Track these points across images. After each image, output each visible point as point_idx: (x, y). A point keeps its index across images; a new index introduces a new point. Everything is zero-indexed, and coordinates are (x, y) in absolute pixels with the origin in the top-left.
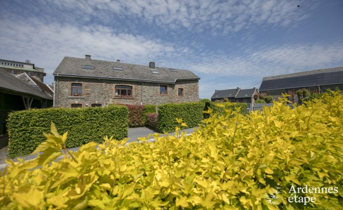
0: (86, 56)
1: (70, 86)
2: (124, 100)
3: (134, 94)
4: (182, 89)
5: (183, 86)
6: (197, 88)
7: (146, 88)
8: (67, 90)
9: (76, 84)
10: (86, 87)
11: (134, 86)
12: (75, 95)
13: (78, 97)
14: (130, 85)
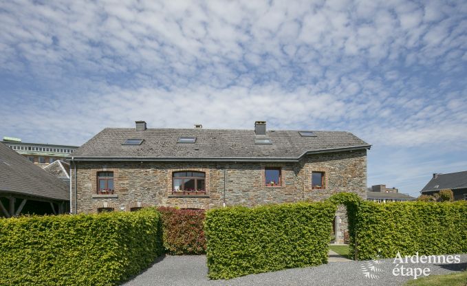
0: (137, 122)
1: (94, 177)
2: (187, 199)
3: (208, 187)
4: (323, 174)
5: (325, 166)
6: (364, 169)
7: (233, 174)
8: (90, 185)
9: (105, 172)
10: (120, 178)
11: (208, 171)
12: (102, 193)
13: (107, 196)
14: (201, 170)
